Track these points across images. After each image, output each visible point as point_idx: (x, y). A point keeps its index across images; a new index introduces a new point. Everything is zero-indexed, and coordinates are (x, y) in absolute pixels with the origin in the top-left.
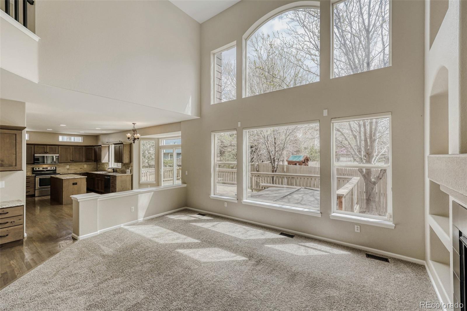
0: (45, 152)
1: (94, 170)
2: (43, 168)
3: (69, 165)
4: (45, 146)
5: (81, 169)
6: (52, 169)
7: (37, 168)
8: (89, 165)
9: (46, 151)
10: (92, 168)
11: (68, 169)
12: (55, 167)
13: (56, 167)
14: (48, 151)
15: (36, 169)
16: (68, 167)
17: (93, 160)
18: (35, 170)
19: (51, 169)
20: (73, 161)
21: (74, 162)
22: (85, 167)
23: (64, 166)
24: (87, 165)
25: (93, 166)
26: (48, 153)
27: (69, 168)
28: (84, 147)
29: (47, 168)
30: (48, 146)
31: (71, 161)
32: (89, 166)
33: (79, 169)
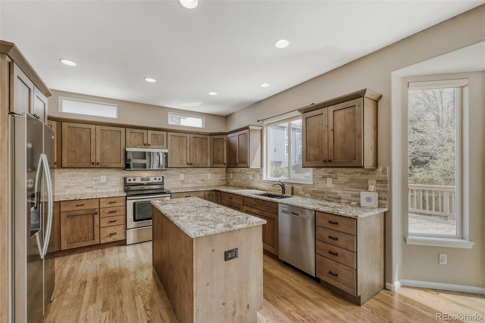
0: (145, 145)
1: (222, 184)
2: (142, 179)
3: (185, 174)
4: (145, 132)
5: (202, 181)
6: (157, 181)
7: (132, 179)
8: (214, 173)
9: (145, 142)
10: (220, 180)
11: (183, 182)
12: (161, 178)
13: (163, 177)
14: (149, 142)
15: (129, 180)
16: (182, 177)
17: (225, 164)
18: (128, 182)
19: (155, 181)
20: (191, 164)
21: (192, 166)
22: (208, 178)
23: (176, 175)
24: (211, 173)
25: (220, 176)
26: (149, 145)
27: (183, 179)
28: (208, 137)
29: (148, 179)
30: (150, 132)
31: (188, 164)
32: (214, 175)
33: (200, 182)
